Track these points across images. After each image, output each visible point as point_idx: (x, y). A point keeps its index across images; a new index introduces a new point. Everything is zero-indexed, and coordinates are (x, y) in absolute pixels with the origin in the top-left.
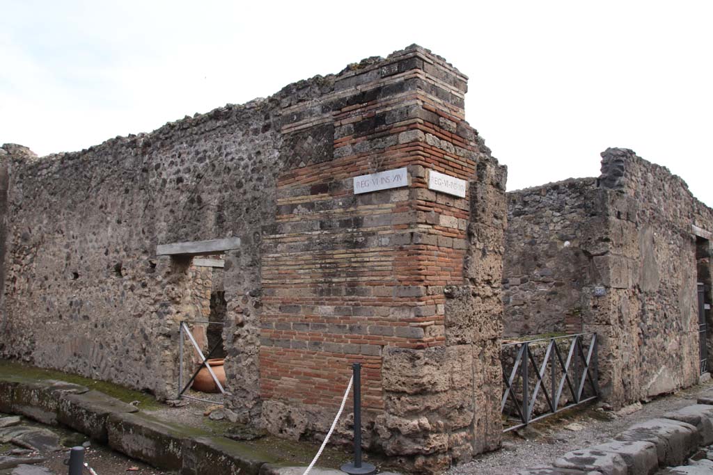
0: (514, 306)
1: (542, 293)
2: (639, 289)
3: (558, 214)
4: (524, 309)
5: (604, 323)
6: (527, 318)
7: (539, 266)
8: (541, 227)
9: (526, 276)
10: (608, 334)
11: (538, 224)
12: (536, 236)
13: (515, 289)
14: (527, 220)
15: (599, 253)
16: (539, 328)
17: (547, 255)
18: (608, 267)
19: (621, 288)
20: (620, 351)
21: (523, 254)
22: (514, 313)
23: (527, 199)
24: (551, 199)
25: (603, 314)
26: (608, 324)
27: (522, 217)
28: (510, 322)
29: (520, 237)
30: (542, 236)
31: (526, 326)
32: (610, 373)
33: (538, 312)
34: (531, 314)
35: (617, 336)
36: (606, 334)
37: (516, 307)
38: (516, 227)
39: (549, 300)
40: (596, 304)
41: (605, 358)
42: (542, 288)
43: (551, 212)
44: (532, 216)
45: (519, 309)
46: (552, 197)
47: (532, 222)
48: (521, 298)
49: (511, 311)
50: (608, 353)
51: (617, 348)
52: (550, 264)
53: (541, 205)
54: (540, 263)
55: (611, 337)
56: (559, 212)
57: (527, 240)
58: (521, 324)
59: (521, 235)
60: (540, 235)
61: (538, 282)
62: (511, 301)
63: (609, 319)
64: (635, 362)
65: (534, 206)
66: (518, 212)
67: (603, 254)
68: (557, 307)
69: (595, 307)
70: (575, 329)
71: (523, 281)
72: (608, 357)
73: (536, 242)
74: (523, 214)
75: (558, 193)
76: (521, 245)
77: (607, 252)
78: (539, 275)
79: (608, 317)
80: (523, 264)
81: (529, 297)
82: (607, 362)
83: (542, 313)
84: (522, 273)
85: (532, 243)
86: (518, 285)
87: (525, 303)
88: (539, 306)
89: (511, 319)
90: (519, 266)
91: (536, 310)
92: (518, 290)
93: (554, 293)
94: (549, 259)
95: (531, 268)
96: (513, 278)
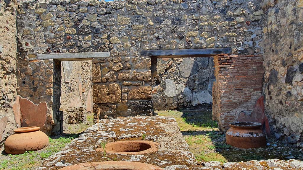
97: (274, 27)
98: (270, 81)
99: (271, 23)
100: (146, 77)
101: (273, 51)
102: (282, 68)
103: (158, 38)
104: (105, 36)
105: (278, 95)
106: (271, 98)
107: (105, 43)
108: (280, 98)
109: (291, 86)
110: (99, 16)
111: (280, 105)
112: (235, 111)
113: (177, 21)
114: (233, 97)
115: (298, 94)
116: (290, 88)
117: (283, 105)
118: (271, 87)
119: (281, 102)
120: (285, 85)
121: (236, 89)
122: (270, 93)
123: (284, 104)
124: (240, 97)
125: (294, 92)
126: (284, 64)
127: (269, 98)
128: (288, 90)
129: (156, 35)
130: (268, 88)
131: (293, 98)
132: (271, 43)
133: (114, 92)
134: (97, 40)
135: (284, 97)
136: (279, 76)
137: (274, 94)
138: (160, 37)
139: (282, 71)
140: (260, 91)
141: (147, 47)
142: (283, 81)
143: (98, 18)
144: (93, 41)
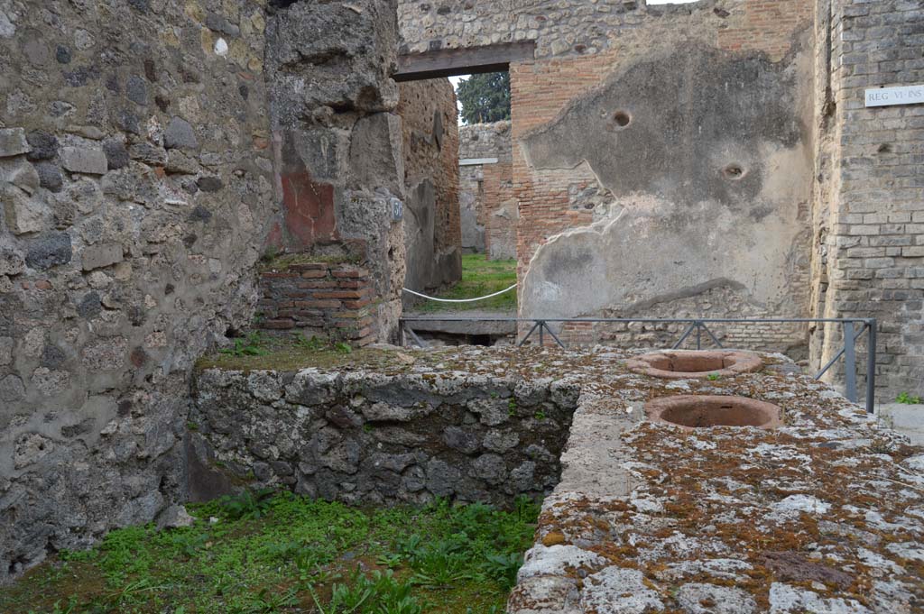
0: (88, 273)
1: (173, 215)
4: (123, 285)
6: (137, 318)
7: (162, 103)
9: (121, 138)
13: (89, 192)
22: (92, 307)
28: (81, 354)
31: (139, 357)
33: (169, 290)
34: (149, 302)
37: (97, 278)
39: (190, 240)
42: (171, 196)
45: (107, 287)
48: (114, 233)
49: (79, 297)
52: (190, 107)
58: (121, 351)
61: (159, 171)
62: (76, 246)
68: (215, 266)
71: (116, 159)
78: (160, 142)
80: (112, 84)
81: (134, 228)
83: (180, 290)
84: (111, 123)
86: (98, 176)
87: (125, 255)
88: (168, 266)
89: (82, 339)
90: (98, 87)
91: (163, 285)
92: (100, 196)
93: (200, 215)
94: (184, 87)
95: (139, 109)
96: (78, 140)
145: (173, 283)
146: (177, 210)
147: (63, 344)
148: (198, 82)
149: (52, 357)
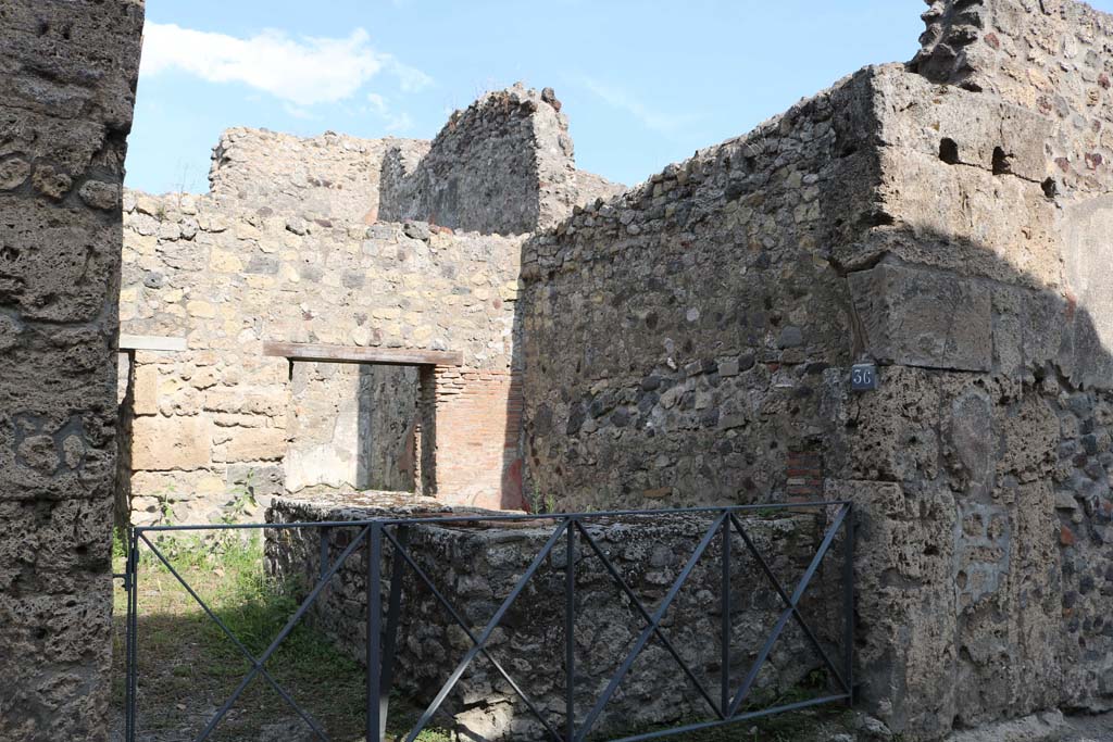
0: (726, 430)
1: (781, 394)
2: (1063, 381)
3: (815, 177)
4: (745, 439)
5: (874, 473)
6: (750, 460)
7: (775, 321)
8: (780, 218)
9: (750, 351)
10: (884, 506)
11: (773, 211)
12: (769, 243)
13: (728, 386)
14: (752, 205)
15: (861, 260)
16: (773, 488)
17: (792, 292)
18: (883, 301)
19: (952, 370)
20: (942, 562)
21: (744, 295)
22: (726, 449)
23: (753, 150)
24: (801, 140)
25: (871, 446)
26: (884, 476)
27: (743, 198)
28: (718, 473)
29: (739, 251)
30: (781, 244)
31: (749, 484)
32: (889, 628)
33: (774, 445)
34: (759, 452)
35: (930, 514)
36: (878, 506)
37: (731, 433)
38: (730, 227)
39: (796, 411)
40: (854, 414)
41: (875, 581)
42: (784, 382)
43: (799, 174)
44: (761, 192)
45: (735, 439)
46: (802, 135)
47: (762, 207)
48: (740, 408)
49: (721, 442)
50: (884, 567)
51: (931, 550)
52: (798, 315)
53: (778, 162)
54: (777, 313)
55: (894, 517)
56: (816, 171)
57: (752, 257)
58: (739, 476)
59: (740, 245)
60: (777, 240)
61: (775, 365)
62: (721, 417)
63: (886, 462)
64: (1037, 593)
65: (766, 166)
66: (734, 187)
67: (872, 263)
69: (852, 425)
70: (807, 491)
71: (745, 365)
72: (884, 579)
73: (768, 262)
74: (746, 192)
75: (816, 122)
76: (739, 273)
77: (883, 255)
78: (775, 347)
79: (883, 456)
80: (744, 322)
81: (756, 404)
82: (881, 595)
84: (743, 344)
85: (762, 264)
86: (733, 376)
87: (747, 422)
88: (775, 429)
90: (736, 328)
91: (769, 441)
92: (734, 388)
93: (805, 392)
94: (795, 303)
95: (758, 330)
96: (726, 359)
97: (549, 323)
98: (535, 429)
99: (541, 314)
100: (277, 407)
101: (544, 370)
102: (561, 405)
103: (308, 316)
104: (176, 295)
105: (551, 457)
106: (537, 462)
107: (174, 314)
108: (555, 461)
109: (576, 440)
110: (162, 241)
111: (556, 476)
112: (466, 492)
113: (353, 281)
114: (464, 460)
115: (589, 453)
116: (575, 444)
117: (561, 474)
118: (539, 441)
119: (558, 471)
120: (566, 437)
121: (469, 444)
122: (534, 452)
123: (564, 473)
124: (478, 460)
125: (582, 449)
126: (565, 398)
127: (532, 463)
128: (571, 447)
129: (305, 307)
130: (532, 441)
131: (581, 461)
132: (542, 353)
133: (193, 440)
134: (155, 304)
135: (565, 459)
136: (555, 419)
137: (543, 455)
138: (313, 314)
139: (562, 410)
140: (514, 449)
141: (282, 335)
142: (563, 429)
143: (159, 248)
144: (143, 304)
145: (777, 440)
146: (784, 391)
147: (710, 465)
148: (806, 294)
149: (705, 471)
